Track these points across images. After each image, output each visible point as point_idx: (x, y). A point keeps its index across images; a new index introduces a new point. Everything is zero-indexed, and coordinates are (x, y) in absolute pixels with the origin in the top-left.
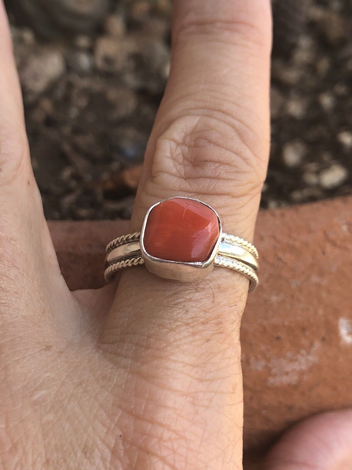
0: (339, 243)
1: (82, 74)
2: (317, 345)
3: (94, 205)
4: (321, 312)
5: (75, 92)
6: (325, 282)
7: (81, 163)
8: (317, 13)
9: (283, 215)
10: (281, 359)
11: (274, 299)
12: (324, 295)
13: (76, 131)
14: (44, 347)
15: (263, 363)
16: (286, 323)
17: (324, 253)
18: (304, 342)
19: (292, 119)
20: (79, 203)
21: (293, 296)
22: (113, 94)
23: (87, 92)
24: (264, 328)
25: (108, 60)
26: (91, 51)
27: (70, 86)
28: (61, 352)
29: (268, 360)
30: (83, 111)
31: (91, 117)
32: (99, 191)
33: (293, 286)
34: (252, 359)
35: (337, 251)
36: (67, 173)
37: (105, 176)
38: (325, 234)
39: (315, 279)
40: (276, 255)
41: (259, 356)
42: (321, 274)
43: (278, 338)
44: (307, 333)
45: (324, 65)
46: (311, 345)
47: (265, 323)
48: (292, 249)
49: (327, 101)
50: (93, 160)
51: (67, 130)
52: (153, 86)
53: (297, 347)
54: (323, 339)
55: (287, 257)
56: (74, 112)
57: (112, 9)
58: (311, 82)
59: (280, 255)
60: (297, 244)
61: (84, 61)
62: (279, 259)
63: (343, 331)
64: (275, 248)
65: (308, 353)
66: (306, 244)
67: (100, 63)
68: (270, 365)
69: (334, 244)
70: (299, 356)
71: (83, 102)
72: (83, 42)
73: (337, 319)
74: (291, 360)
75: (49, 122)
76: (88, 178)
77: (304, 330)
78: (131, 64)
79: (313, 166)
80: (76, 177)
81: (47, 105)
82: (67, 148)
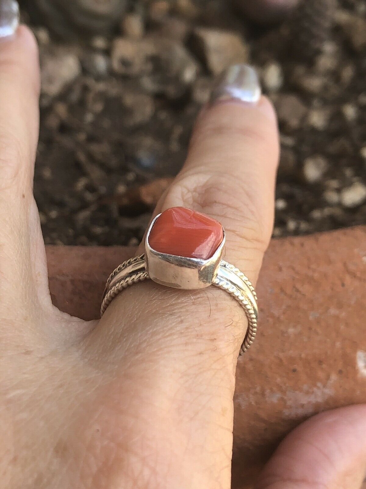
0: (358, 274)
1: (99, 78)
2: (334, 377)
3: (109, 222)
4: (338, 344)
5: (90, 96)
6: (343, 314)
7: (96, 173)
8: (342, 17)
9: (302, 245)
10: (297, 392)
11: (291, 330)
12: (342, 327)
13: (91, 139)
14: (24, 351)
15: (278, 395)
16: (303, 355)
17: (343, 285)
18: (321, 374)
19: (313, 130)
20: (94, 220)
21: (310, 329)
22: (129, 100)
23: (103, 96)
24: (281, 360)
25: (125, 63)
26: (108, 52)
27: (85, 89)
28: (42, 358)
29: (284, 392)
30: (99, 116)
31: (106, 123)
32: (114, 207)
33: (311, 318)
34: (268, 391)
35: (357, 283)
36: (81, 184)
37: (121, 189)
38: (345, 264)
39: (333, 311)
40: (294, 287)
41: (274, 389)
42: (340, 306)
43: (294, 371)
44: (324, 366)
45: (348, 73)
46: (328, 377)
47: (281, 355)
48: (310, 280)
49: (350, 112)
50: (108, 170)
51: (82, 137)
52: (172, 91)
53: (313, 380)
54: (340, 372)
55: (306, 289)
56: (89, 118)
57: (130, 9)
58: (335, 91)
59: (298, 286)
60: (316, 275)
61: (101, 63)
62: (297, 291)
63: (360, 364)
64: (293, 279)
65: (325, 386)
66: (325, 276)
67: (116, 65)
68: (285, 398)
69: (353, 275)
70: (315, 389)
71: (99, 107)
72: (100, 43)
73: (355, 352)
74: (307, 393)
75: (64, 128)
76: (103, 190)
77: (320, 362)
78: (149, 67)
79: (334, 184)
80: (90, 188)
81: (61, 109)
82: (82, 157)
